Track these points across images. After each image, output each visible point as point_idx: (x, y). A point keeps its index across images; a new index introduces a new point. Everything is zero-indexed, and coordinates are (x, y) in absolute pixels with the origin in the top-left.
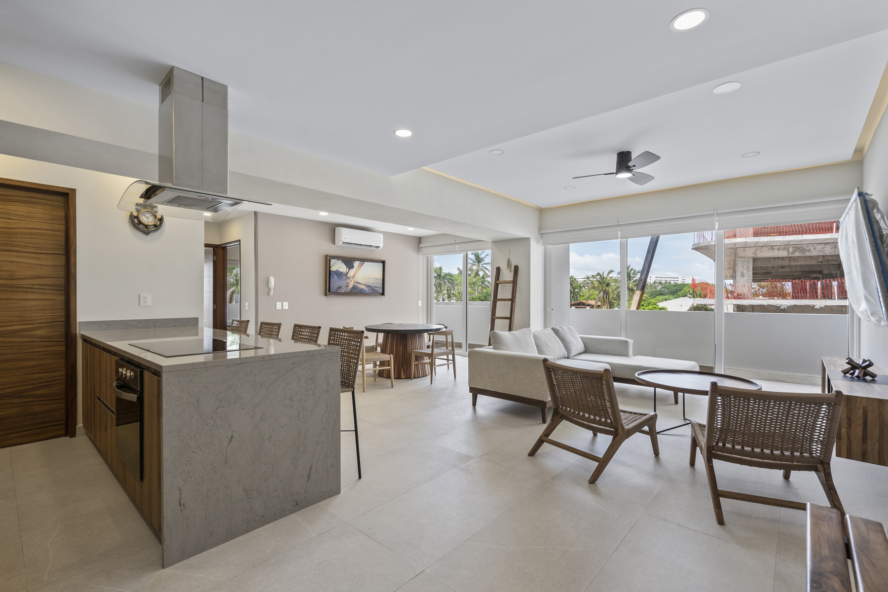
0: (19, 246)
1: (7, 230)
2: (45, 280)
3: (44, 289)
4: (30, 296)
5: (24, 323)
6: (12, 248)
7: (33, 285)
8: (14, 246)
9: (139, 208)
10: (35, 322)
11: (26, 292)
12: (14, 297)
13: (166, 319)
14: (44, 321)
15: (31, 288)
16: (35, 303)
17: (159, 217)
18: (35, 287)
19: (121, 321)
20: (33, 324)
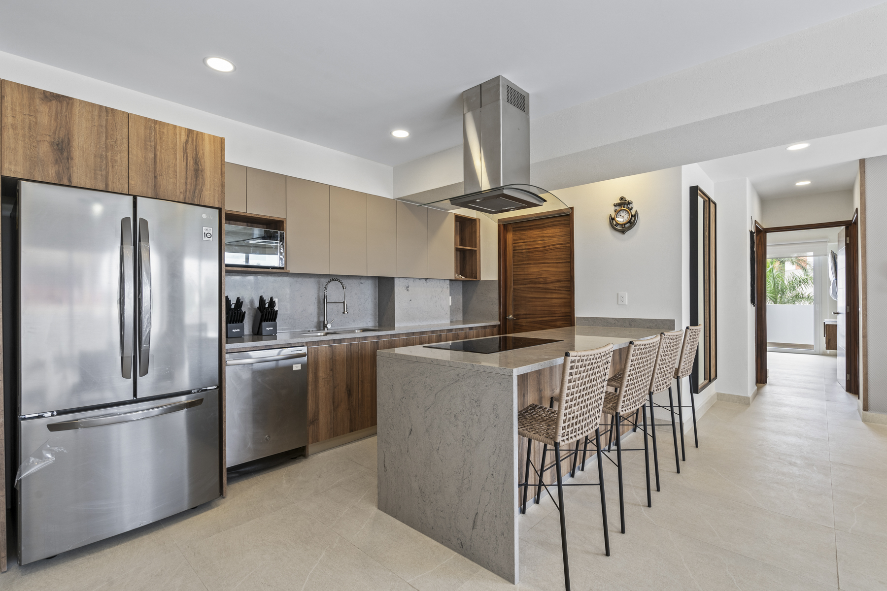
0: (548, 259)
1: (543, 249)
2: (562, 283)
3: (561, 290)
4: (554, 296)
5: (551, 315)
6: (546, 261)
7: (555, 287)
8: (546, 259)
9: (618, 208)
10: (556, 315)
11: (552, 293)
12: (547, 296)
13: (641, 319)
14: (561, 315)
15: (554, 290)
16: (556, 301)
17: (633, 212)
18: (557, 288)
19: (603, 318)
20: (555, 317)
